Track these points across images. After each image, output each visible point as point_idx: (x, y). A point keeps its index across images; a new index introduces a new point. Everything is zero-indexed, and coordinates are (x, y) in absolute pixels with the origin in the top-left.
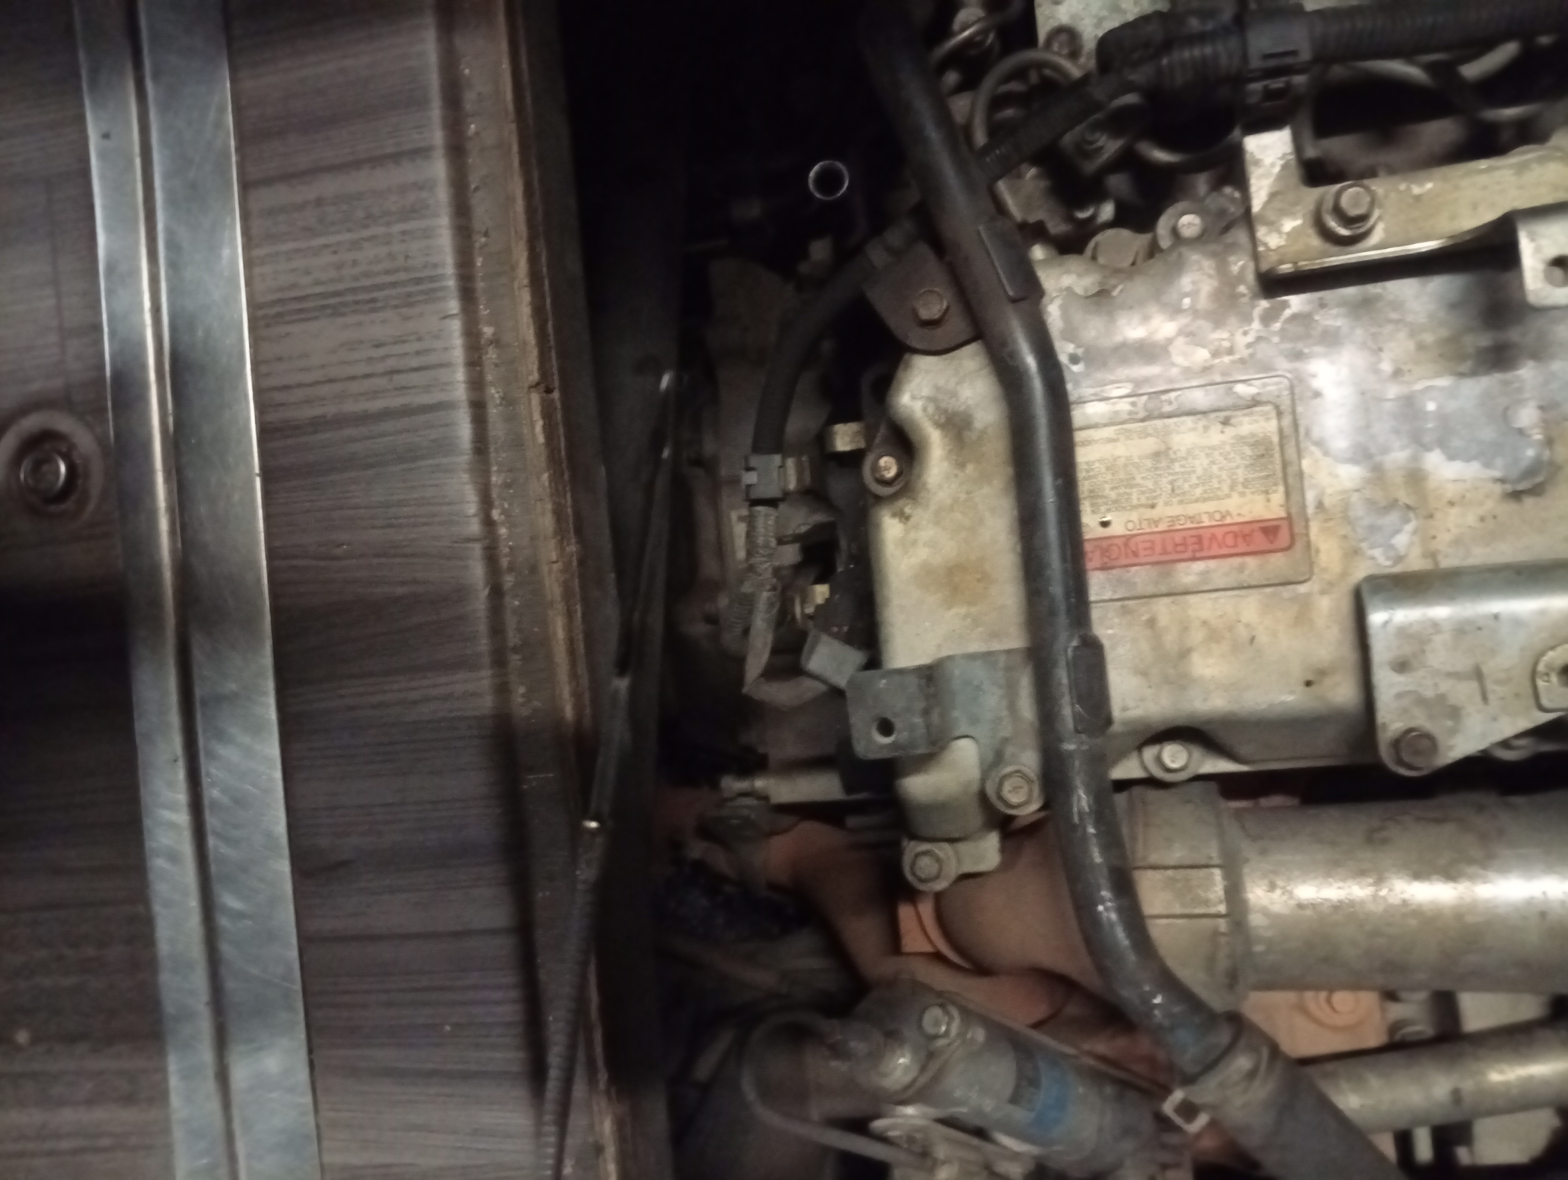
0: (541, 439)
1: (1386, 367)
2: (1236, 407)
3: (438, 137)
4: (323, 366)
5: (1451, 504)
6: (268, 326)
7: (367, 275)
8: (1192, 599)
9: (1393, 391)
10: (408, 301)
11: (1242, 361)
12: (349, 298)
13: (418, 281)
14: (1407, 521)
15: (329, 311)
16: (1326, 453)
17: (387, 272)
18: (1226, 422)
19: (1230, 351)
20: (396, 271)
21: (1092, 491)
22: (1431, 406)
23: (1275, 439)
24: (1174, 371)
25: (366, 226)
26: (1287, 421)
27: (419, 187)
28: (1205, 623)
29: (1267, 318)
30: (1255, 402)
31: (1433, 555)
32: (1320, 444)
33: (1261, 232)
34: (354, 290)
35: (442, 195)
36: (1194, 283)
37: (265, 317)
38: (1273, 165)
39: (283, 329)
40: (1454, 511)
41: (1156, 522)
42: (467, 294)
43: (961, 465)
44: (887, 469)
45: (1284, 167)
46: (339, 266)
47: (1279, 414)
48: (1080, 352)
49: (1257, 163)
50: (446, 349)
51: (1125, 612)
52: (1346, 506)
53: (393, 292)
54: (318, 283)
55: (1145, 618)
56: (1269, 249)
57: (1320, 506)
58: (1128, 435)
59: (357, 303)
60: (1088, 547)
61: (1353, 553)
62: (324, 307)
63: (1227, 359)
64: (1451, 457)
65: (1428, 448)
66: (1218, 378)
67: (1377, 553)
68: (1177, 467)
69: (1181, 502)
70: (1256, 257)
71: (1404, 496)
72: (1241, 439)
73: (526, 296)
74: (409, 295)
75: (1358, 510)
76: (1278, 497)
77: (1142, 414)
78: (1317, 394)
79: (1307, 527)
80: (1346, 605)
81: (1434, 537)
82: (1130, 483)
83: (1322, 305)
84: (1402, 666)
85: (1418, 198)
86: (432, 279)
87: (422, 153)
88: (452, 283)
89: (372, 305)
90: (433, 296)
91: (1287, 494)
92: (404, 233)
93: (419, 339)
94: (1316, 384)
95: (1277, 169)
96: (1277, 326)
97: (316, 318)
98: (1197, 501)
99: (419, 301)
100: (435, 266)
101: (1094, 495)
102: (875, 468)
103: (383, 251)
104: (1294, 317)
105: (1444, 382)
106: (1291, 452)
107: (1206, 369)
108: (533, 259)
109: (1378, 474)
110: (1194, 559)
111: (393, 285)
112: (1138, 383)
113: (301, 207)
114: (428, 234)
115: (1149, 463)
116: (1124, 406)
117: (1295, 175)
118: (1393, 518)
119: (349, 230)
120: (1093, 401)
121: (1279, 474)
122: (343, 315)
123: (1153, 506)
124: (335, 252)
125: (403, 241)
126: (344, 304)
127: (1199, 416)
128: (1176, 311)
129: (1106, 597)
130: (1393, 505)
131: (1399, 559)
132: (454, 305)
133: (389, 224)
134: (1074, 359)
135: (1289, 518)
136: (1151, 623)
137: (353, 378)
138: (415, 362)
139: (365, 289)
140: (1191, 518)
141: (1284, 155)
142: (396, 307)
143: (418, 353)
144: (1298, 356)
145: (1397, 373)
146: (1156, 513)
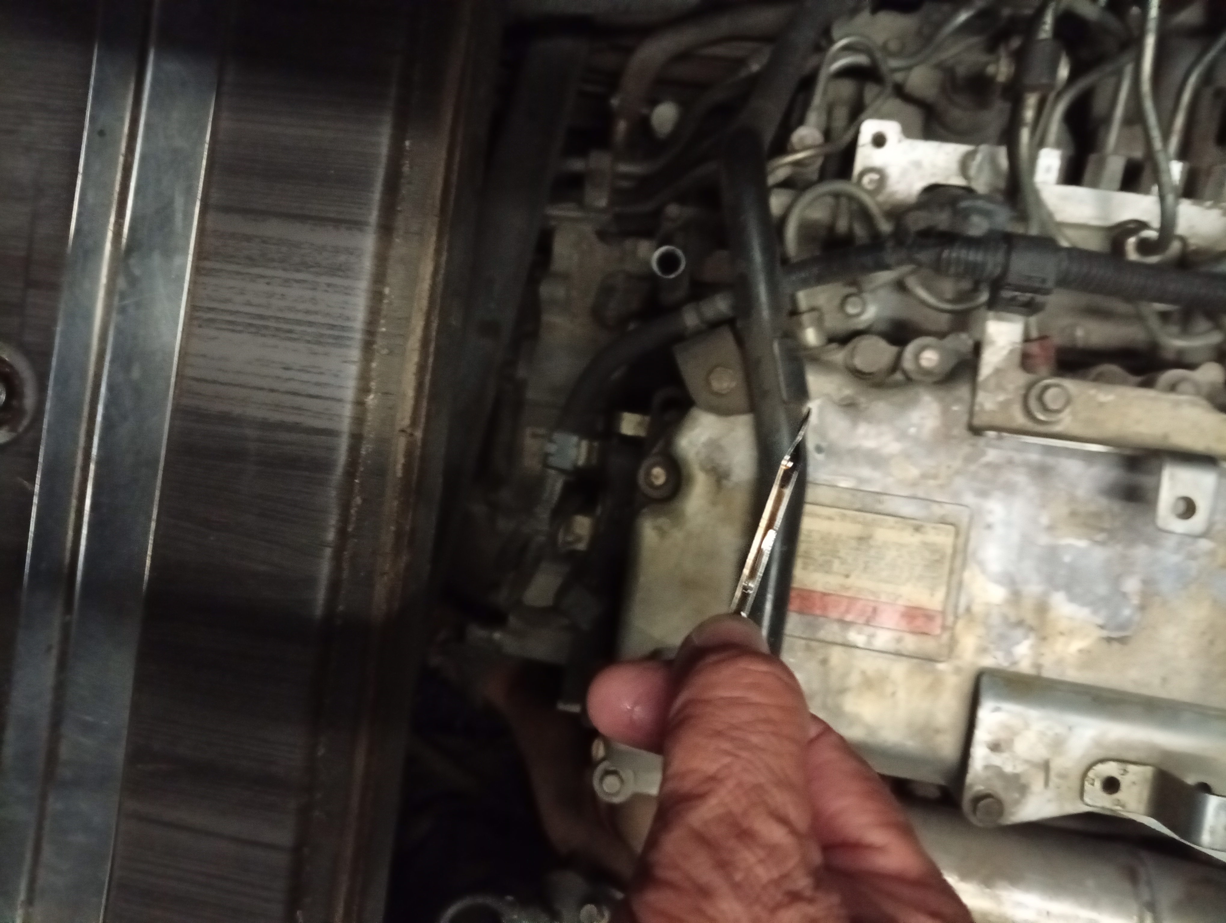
0: (399, 474)
1: (1045, 520)
2: (928, 520)
3: (374, 217)
4: (239, 372)
5: (1062, 634)
6: (200, 326)
7: (291, 309)
8: (858, 652)
9: (1044, 539)
10: (319, 340)
11: (942, 487)
12: (272, 324)
13: (332, 327)
14: (1026, 637)
15: (253, 330)
16: (984, 571)
17: (308, 312)
18: (917, 529)
19: (935, 477)
20: (316, 313)
21: (806, 552)
22: (1067, 559)
23: (949, 551)
24: (890, 480)
25: (298, 271)
26: (961, 540)
27: (350, 251)
28: (863, 673)
29: (969, 459)
30: (943, 521)
31: (1038, 666)
32: (981, 564)
33: (981, 396)
34: (277, 319)
35: (367, 264)
36: (923, 418)
37: (197, 318)
38: (1003, 348)
39: (212, 333)
40: (1061, 640)
41: (848, 589)
42: (368, 347)
43: (714, 503)
44: (657, 477)
45: (1011, 352)
46: (271, 295)
47: (957, 534)
48: (824, 445)
49: (992, 343)
50: (341, 387)
51: (808, 648)
52: (987, 615)
53: (310, 330)
54: (249, 304)
55: (820, 657)
56: (983, 410)
57: (968, 610)
58: (843, 517)
59: (277, 329)
60: (793, 594)
61: (983, 650)
62: (250, 325)
63: (931, 482)
64: (1073, 598)
65: (1057, 588)
66: (921, 494)
67: (1000, 655)
68: (872, 552)
69: (868, 579)
70: (971, 413)
71: (1030, 618)
72: (925, 544)
73: (414, 358)
74: (322, 335)
75: (995, 620)
76: (940, 594)
77: (858, 506)
78: (989, 527)
79: (955, 623)
80: (967, 687)
81: (1043, 654)
82: (834, 553)
83: (1010, 462)
84: (995, 747)
85: (1101, 405)
86: (343, 328)
87: (357, 225)
88: (358, 336)
89: (289, 335)
90: (340, 341)
91: (948, 594)
92: (329, 285)
93: (321, 373)
94: (990, 519)
95: (1005, 352)
96: (973, 468)
97: (240, 332)
99: (328, 343)
100: (348, 319)
101: (808, 555)
102: (648, 474)
103: (308, 294)
104: (988, 465)
105: (1082, 544)
106: (958, 562)
107: (914, 484)
108: (427, 327)
109: (1016, 597)
111: (311, 324)
112: (861, 480)
113: (248, 238)
114: (347, 291)
115: (853, 543)
116: (847, 496)
117: (1017, 359)
118: (1018, 633)
119: (285, 269)
120: (824, 485)
121: (945, 578)
122: (264, 336)
123: (847, 576)
124: (268, 284)
125: (326, 291)
126: (266, 327)
127: (899, 519)
128: (902, 436)
129: (796, 634)
130: (1020, 623)
131: (1015, 663)
132: (355, 354)
133: (317, 274)
134: (819, 449)
135: (943, 613)
136: (824, 662)
137: (261, 389)
138: (314, 391)
139: (286, 320)
140: (873, 593)
141: (1015, 343)
142: (309, 342)
143: (318, 384)
144: (983, 494)
145: (1051, 528)
146: (849, 582)
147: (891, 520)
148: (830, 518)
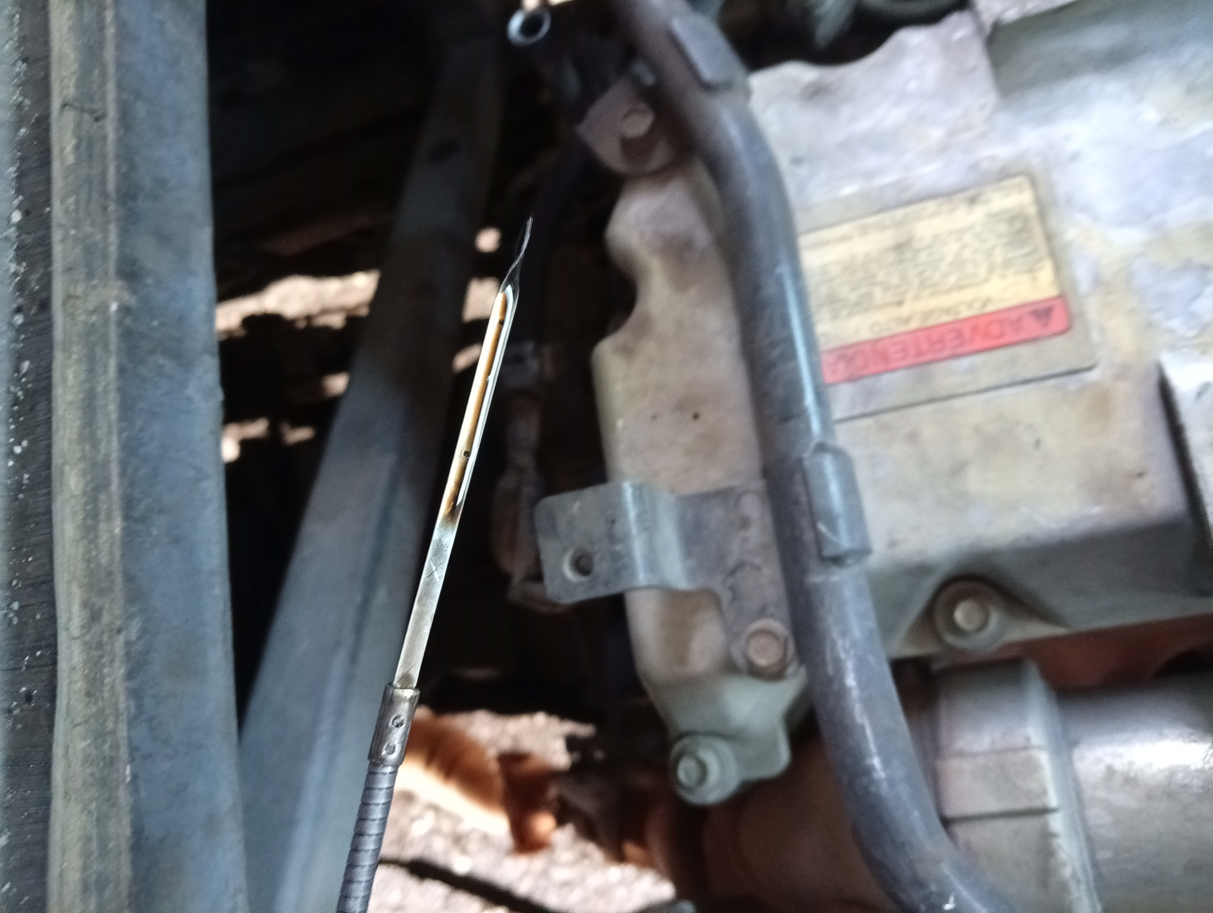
2: (983, 183)
11: (984, 135)
16: (1096, 218)
18: (973, 201)
24: (908, 156)
26: (1043, 189)
28: (977, 429)
30: (1006, 175)
32: (1086, 209)
36: (919, 65)
47: (1034, 185)
48: (801, 153)
51: (881, 426)
52: (1128, 274)
57: (1095, 279)
58: (864, 230)
61: (1146, 328)
63: (966, 135)
67: (1176, 323)
68: (923, 257)
71: (1198, 255)
72: (994, 217)
75: (1145, 277)
76: (1046, 273)
77: (877, 206)
78: (1074, 158)
79: (1084, 305)
91: (1056, 269)
94: (1072, 147)
98: (950, 290)
106: (1053, 222)
109: (1161, 234)
110: (956, 356)
112: (870, 177)
115: (891, 257)
118: (1189, 282)
121: (1044, 248)
123: (900, 303)
127: (941, 199)
128: (901, 98)
130: (1185, 267)
134: (797, 161)
136: (913, 437)
140: (947, 311)
144: (1048, 120)
146: (905, 311)
147: (931, 206)
148: (845, 239)
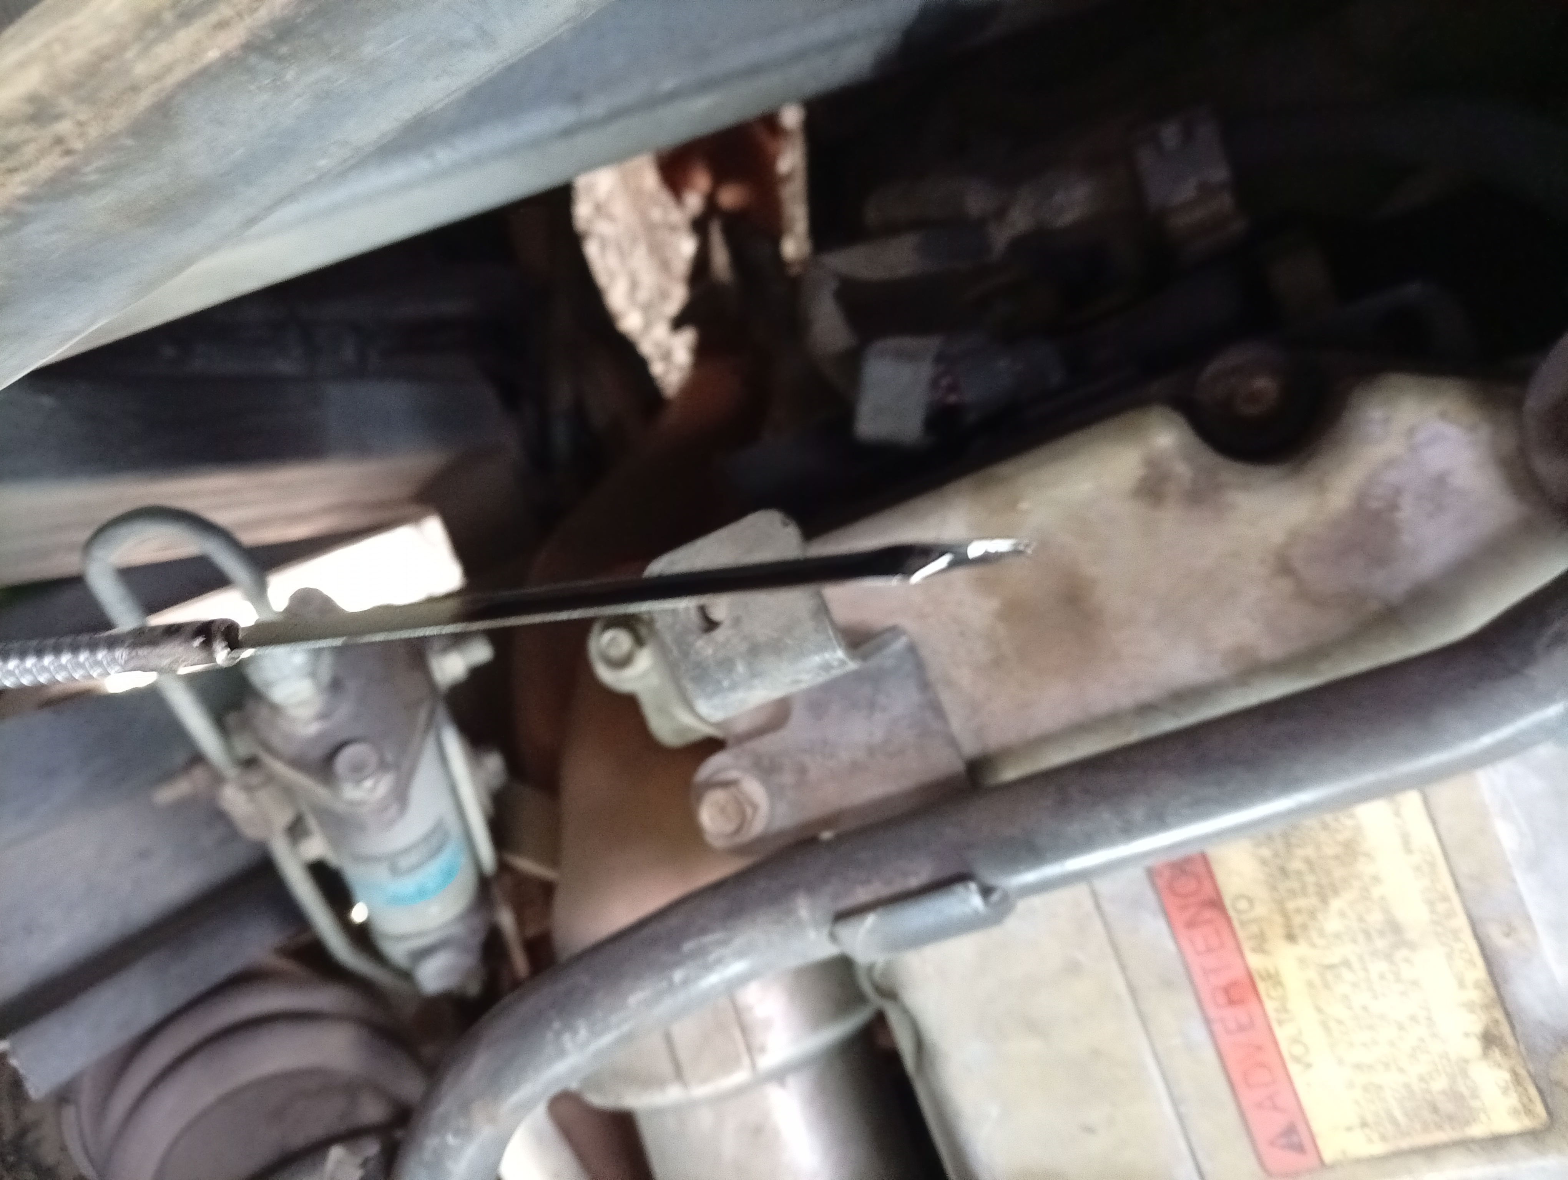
18: (1490, 1040)
23: (1478, 1130)
41: (1260, 949)
55: (1080, 957)
68: (1378, 967)
69: (1310, 985)
72: (1461, 1073)
82: (1326, 889)
110: (1208, 1022)
127: (1492, 991)
135: (1323, 1167)
136: (1073, 969)
140: (1283, 1007)
146: (1279, 946)
148: (1408, 843)
